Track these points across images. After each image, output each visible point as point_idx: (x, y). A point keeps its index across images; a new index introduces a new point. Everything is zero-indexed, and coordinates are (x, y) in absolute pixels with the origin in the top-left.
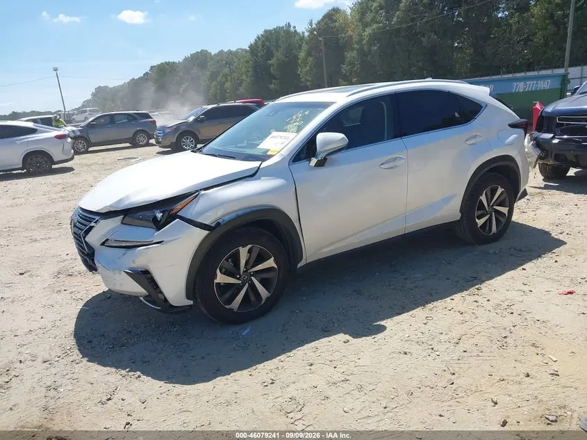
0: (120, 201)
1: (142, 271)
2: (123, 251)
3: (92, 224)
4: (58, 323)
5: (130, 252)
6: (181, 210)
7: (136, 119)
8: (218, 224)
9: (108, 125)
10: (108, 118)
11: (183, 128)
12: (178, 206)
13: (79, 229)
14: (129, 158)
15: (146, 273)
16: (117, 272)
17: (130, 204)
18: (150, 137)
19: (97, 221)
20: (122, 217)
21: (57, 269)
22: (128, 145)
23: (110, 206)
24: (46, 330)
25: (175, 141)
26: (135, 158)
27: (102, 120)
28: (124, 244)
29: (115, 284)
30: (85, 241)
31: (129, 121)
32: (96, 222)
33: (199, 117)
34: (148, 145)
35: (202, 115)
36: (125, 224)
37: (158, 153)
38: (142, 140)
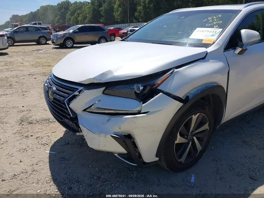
0: (103, 75)
1: (125, 136)
2: (107, 117)
3: (76, 93)
4: (36, 168)
5: (114, 119)
6: (160, 84)
7: (40, 30)
8: (187, 97)
9: (25, 32)
10: (25, 28)
11: (67, 36)
12: (159, 81)
13: (63, 97)
14: (39, 50)
15: (129, 137)
16: (102, 135)
17: (112, 78)
18: (47, 40)
19: (81, 90)
20: (104, 88)
21: (19, 118)
22: (35, 43)
23: (94, 78)
24: (28, 174)
25: (62, 42)
26: (42, 50)
27: (22, 29)
28: (106, 112)
29: (99, 145)
30: (70, 108)
31: (36, 30)
32: (80, 92)
33: (75, 31)
34: (46, 44)
35: (77, 29)
36: (106, 94)
37: (53, 48)
38: (43, 41)
